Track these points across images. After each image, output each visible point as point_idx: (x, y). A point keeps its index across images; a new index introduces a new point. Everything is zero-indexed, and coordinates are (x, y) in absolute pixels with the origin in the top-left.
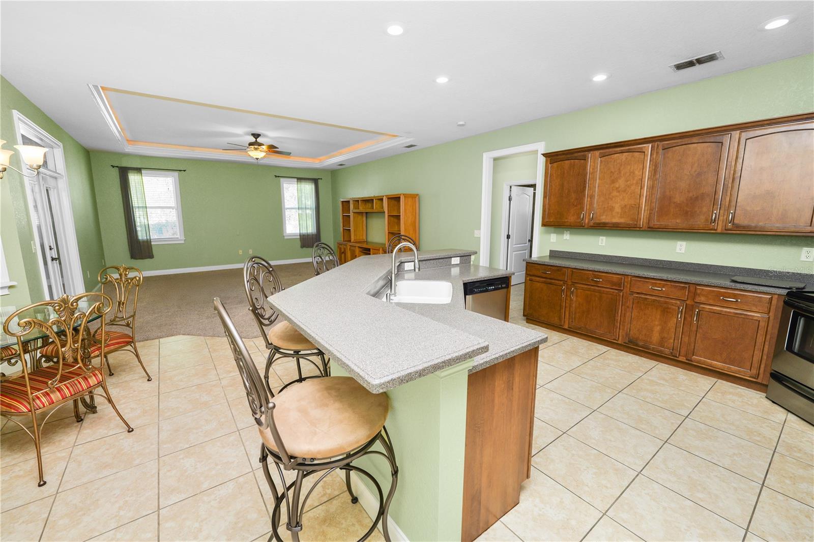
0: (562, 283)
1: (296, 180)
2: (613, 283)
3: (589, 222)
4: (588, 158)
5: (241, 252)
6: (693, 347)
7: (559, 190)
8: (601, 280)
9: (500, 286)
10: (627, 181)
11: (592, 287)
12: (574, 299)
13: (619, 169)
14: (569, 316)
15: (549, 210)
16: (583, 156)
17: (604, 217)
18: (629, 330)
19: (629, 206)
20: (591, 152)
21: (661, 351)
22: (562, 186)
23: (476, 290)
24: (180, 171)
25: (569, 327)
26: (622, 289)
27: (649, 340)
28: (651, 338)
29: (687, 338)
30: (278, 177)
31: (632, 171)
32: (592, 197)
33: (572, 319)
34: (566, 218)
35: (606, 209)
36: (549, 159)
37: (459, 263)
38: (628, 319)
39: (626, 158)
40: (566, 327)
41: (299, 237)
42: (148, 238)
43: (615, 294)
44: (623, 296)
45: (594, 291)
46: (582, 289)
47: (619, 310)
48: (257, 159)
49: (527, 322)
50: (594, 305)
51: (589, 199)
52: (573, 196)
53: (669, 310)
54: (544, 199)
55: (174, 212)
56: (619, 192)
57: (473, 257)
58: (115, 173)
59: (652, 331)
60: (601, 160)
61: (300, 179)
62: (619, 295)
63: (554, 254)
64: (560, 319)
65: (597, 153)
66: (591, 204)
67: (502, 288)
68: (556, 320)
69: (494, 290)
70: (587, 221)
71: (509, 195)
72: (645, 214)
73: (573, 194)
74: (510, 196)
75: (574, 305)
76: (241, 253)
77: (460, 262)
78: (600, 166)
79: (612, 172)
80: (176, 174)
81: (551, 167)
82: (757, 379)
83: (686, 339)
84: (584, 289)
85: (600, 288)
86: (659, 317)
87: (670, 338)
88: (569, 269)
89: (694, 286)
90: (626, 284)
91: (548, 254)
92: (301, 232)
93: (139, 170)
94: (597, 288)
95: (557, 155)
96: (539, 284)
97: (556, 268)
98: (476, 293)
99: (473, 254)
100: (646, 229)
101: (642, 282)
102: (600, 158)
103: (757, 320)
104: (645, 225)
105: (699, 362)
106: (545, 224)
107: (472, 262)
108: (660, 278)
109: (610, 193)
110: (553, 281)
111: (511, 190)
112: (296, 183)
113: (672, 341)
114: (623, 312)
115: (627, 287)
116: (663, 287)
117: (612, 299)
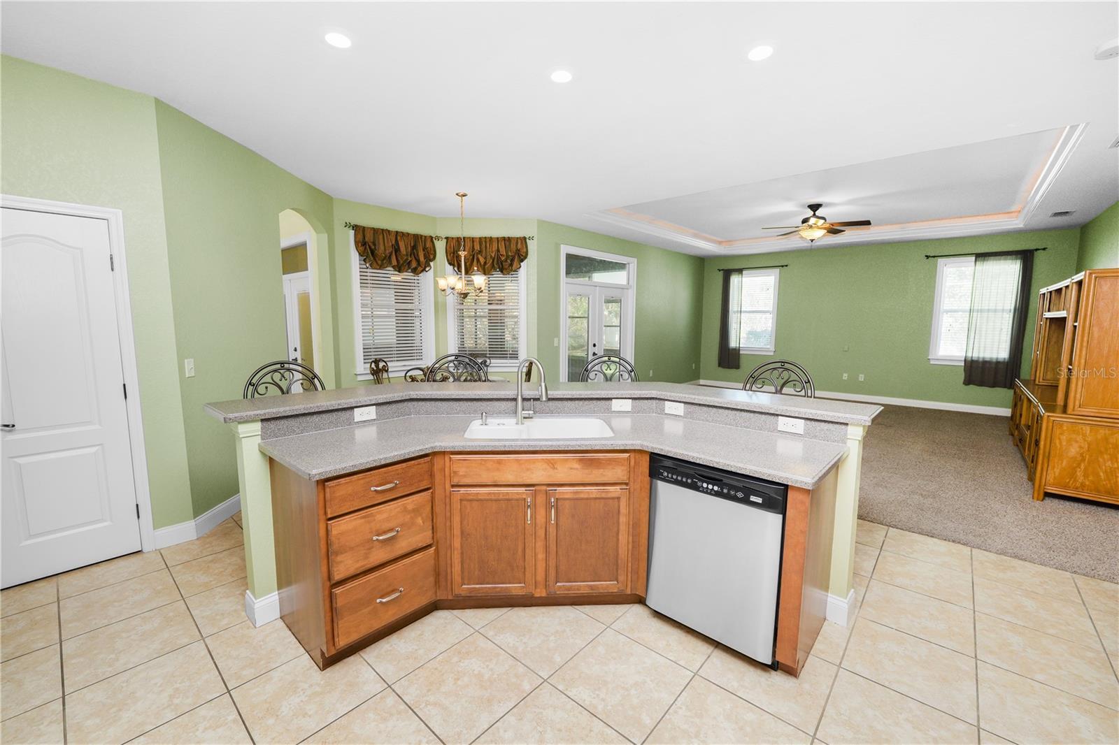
1: (973, 258)
5: (845, 376)
23: (666, 474)
24: (783, 266)
30: (934, 257)
41: (963, 364)
42: (738, 346)
48: (812, 241)
55: (770, 316)
58: (720, 276)
61: (981, 256)
76: (846, 379)
80: (777, 270)
92: (969, 355)
93: (740, 271)
112: (973, 263)
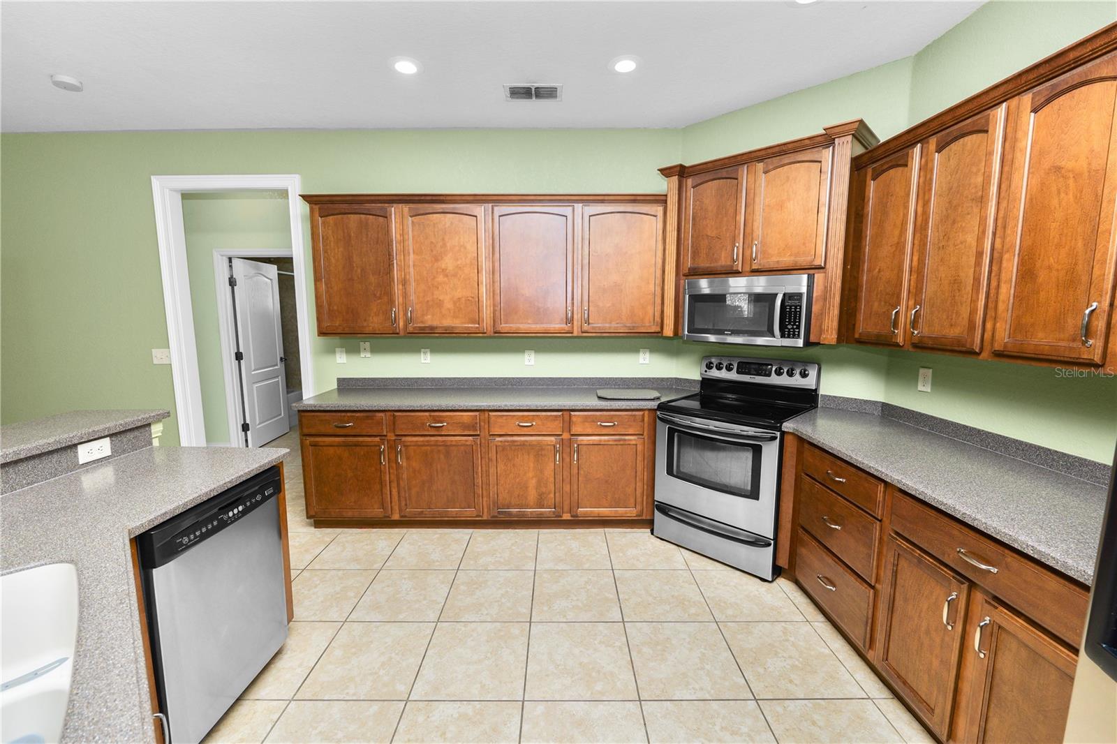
0: (377, 439)
2: (465, 426)
3: (406, 326)
4: (391, 215)
6: (577, 497)
7: (344, 268)
8: (445, 424)
9: (259, 497)
10: (457, 260)
11: (433, 438)
12: (405, 464)
13: (443, 239)
14: (399, 497)
15: (330, 304)
16: (382, 209)
17: (429, 317)
18: (496, 496)
19: (463, 299)
20: (395, 205)
21: (541, 514)
22: (349, 259)
25: (402, 517)
26: (478, 433)
27: (524, 502)
28: (526, 499)
29: (569, 486)
31: (462, 243)
32: (404, 282)
33: (406, 500)
34: (365, 320)
35: (430, 303)
36: (316, 207)
37: (109, 453)
38: (492, 479)
39: (452, 223)
40: (396, 517)
43: (468, 443)
44: (480, 444)
45: (436, 444)
46: (417, 445)
47: (478, 469)
49: (315, 528)
50: (439, 467)
51: (400, 287)
52: (373, 279)
53: (543, 452)
54: (315, 284)
56: (447, 276)
57: (157, 429)
59: (527, 488)
60: (413, 222)
62: (476, 443)
63: (345, 385)
64: (383, 506)
65: (406, 208)
66: (405, 295)
67: (265, 499)
68: (377, 512)
69: (243, 513)
70: (401, 324)
71: (227, 276)
72: (488, 312)
73: (371, 276)
74: (232, 277)
75: (405, 476)
77: (112, 453)
78: (413, 231)
79: (432, 242)
81: (323, 223)
82: (642, 516)
83: (567, 488)
84: (419, 443)
85: (444, 438)
86: (532, 465)
87: (549, 493)
88: (388, 414)
89: (568, 413)
90: (482, 424)
91: (336, 387)
94: (440, 438)
95: (332, 202)
96: (331, 450)
97: (362, 414)
98: (188, 547)
99: (159, 421)
100: (492, 334)
101: (505, 418)
102: (411, 217)
103: (634, 445)
104: (489, 329)
105: (585, 514)
106: (324, 331)
107: (156, 443)
108: (528, 408)
109: (434, 278)
110: (361, 439)
111: (231, 266)
113: (552, 495)
114: (484, 469)
115: (484, 429)
116: (533, 420)
117: (466, 452)
